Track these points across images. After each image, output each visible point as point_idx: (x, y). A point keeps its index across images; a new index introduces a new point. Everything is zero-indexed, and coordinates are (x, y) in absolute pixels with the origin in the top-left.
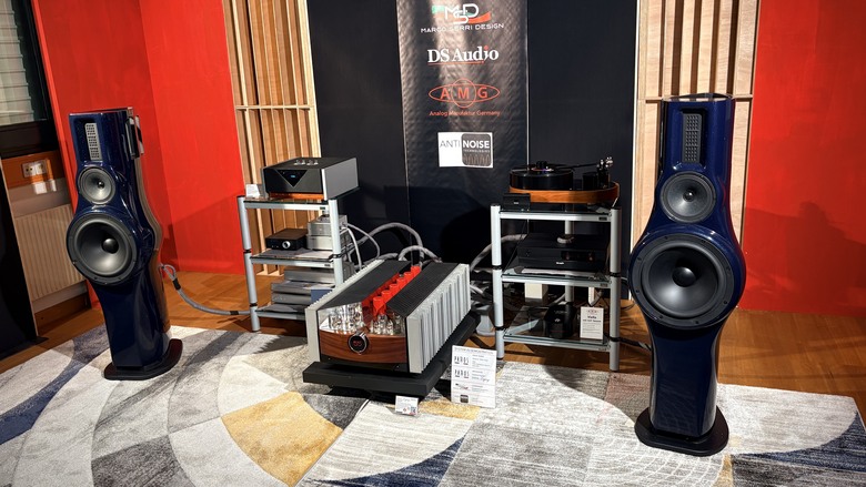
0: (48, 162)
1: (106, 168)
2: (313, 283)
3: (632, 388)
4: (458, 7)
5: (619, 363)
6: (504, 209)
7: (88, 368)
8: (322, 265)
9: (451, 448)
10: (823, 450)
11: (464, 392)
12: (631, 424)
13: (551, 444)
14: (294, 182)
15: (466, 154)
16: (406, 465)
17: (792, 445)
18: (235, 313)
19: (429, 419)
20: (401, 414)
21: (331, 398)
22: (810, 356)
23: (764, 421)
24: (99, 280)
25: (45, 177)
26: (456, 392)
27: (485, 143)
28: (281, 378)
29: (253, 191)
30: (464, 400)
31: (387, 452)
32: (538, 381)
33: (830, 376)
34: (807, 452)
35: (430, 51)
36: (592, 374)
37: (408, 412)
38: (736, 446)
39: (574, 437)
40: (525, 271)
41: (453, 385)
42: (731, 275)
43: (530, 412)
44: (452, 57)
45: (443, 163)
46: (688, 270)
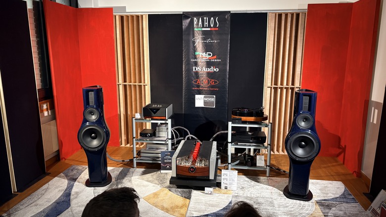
0: (48, 103)
1: (96, 108)
2: (157, 149)
3: (276, 182)
4: (205, 53)
5: (270, 174)
6: (233, 123)
7: (76, 183)
8: (164, 142)
9: (229, 203)
10: (340, 197)
11: (226, 185)
12: (282, 193)
13: (260, 200)
14: (155, 113)
15: (205, 103)
16: (218, 210)
17: (331, 196)
18: (123, 161)
19: (217, 195)
20: (207, 194)
21: (179, 190)
22: (324, 169)
23: (320, 190)
24: (90, 149)
25: (47, 110)
26: (223, 186)
27: (213, 99)
28: (156, 184)
29: (138, 116)
30: (226, 188)
31: (209, 206)
32: (246, 181)
33: (332, 176)
34: (336, 198)
35: (194, 67)
36: (262, 178)
37: (210, 193)
38: (315, 198)
39: (267, 198)
40: (239, 144)
41: (222, 183)
42: (318, 144)
43: (249, 191)
44: (202, 70)
45: (196, 106)
46: (303, 143)
